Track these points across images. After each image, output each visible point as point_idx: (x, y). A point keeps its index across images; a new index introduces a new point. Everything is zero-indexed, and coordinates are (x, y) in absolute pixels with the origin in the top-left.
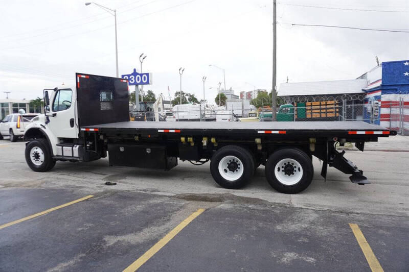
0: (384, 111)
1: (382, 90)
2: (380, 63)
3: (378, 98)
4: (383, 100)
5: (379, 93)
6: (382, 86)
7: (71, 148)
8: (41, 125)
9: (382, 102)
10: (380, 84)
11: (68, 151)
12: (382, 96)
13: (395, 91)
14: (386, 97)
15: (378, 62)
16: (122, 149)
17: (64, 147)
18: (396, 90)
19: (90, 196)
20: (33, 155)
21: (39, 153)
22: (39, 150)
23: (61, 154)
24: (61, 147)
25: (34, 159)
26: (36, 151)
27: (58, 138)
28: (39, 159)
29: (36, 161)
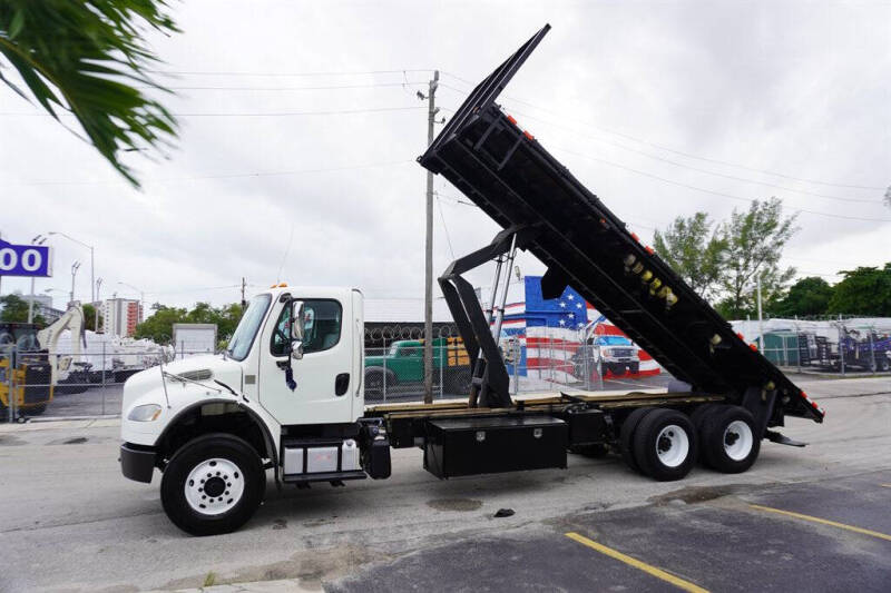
1: (527, 319)
2: (522, 276)
3: (521, 333)
4: (529, 335)
5: (521, 325)
6: (527, 313)
7: (336, 449)
9: (529, 340)
10: (522, 309)
11: (322, 459)
12: (528, 329)
13: (542, 322)
14: (533, 332)
15: (519, 275)
16: (481, 437)
17: (309, 450)
18: (544, 320)
19: (572, 535)
20: (198, 485)
21: (226, 477)
22: (225, 468)
23: (300, 471)
24: (301, 451)
25: (204, 497)
26: (213, 470)
27: (282, 427)
28: (223, 495)
29: (212, 501)
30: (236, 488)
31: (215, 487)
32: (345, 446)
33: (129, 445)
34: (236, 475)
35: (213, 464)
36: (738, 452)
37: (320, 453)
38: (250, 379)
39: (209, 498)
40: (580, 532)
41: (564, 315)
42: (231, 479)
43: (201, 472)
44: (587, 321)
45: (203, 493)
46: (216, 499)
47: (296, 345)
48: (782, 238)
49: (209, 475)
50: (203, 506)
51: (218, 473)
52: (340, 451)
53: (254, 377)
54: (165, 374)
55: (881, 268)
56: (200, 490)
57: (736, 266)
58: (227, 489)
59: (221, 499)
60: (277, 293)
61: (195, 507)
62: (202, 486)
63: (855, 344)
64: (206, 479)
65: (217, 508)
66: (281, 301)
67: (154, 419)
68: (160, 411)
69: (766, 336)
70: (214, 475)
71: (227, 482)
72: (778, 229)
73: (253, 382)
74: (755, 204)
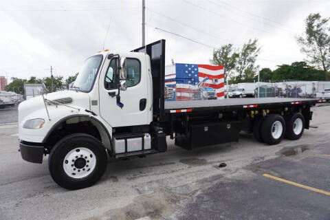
0: (178, 94)
1: (176, 81)
2: (175, 63)
3: (174, 86)
5: (174, 83)
6: (176, 78)
7: (141, 138)
8: (86, 111)
9: (177, 89)
10: (174, 77)
11: (134, 144)
12: (177, 85)
13: (182, 82)
14: (179, 86)
15: (173, 63)
16: (206, 129)
17: (128, 140)
19: (266, 175)
20: (71, 163)
21: (86, 158)
22: (85, 152)
23: (123, 151)
24: (123, 141)
25: (75, 169)
26: (79, 154)
27: (113, 128)
28: (85, 167)
29: (79, 171)
30: (92, 163)
31: (80, 163)
32: (145, 137)
33: (24, 142)
34: (91, 156)
35: (78, 151)
36: (297, 131)
37: (134, 141)
38: (95, 103)
39: (77, 169)
40: (269, 174)
41: (190, 79)
42: (89, 158)
43: (72, 156)
44: (199, 82)
45: (74, 167)
46: (81, 170)
47: (122, 82)
48: (257, 53)
49: (77, 157)
50: (74, 174)
51: (82, 156)
52: (143, 140)
53: (96, 101)
54: (45, 100)
55: (290, 65)
56: (72, 165)
57: (241, 63)
58: (87, 164)
59: (84, 170)
60: (105, 54)
61: (70, 175)
62: (73, 163)
63: (290, 90)
64: (75, 159)
65: (82, 174)
66: (109, 58)
67: (41, 127)
68: (44, 123)
69: (260, 88)
70: (79, 157)
71: (87, 160)
72: (256, 50)
73: (96, 104)
74: (250, 41)
